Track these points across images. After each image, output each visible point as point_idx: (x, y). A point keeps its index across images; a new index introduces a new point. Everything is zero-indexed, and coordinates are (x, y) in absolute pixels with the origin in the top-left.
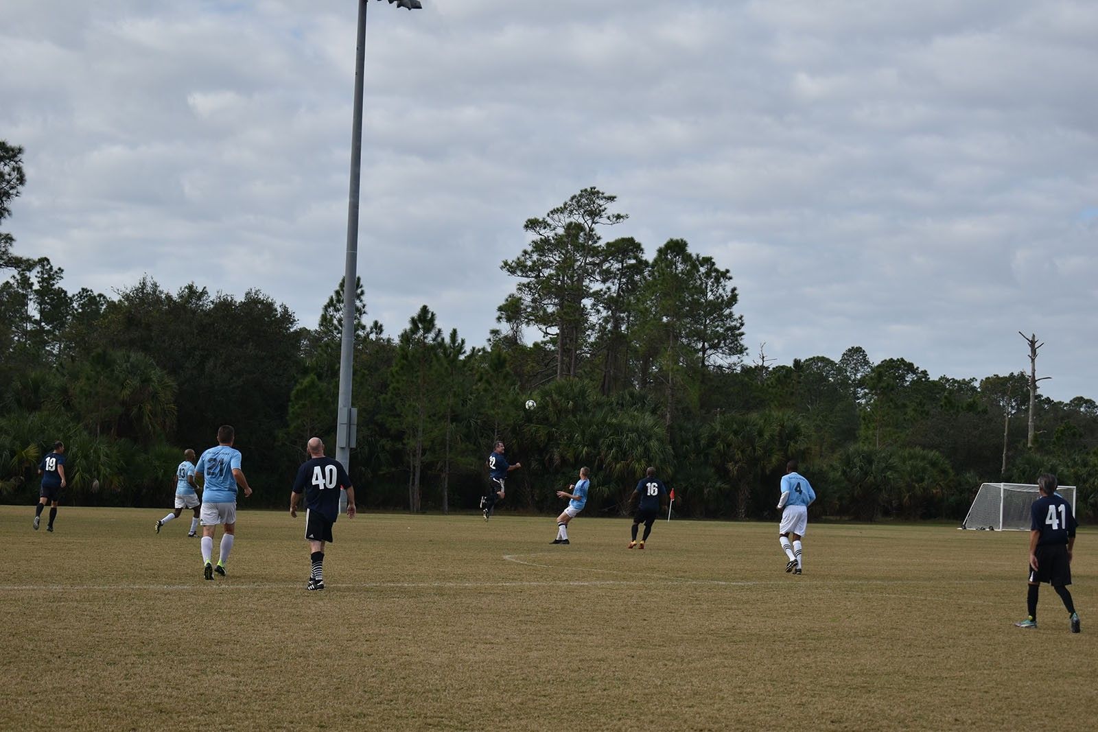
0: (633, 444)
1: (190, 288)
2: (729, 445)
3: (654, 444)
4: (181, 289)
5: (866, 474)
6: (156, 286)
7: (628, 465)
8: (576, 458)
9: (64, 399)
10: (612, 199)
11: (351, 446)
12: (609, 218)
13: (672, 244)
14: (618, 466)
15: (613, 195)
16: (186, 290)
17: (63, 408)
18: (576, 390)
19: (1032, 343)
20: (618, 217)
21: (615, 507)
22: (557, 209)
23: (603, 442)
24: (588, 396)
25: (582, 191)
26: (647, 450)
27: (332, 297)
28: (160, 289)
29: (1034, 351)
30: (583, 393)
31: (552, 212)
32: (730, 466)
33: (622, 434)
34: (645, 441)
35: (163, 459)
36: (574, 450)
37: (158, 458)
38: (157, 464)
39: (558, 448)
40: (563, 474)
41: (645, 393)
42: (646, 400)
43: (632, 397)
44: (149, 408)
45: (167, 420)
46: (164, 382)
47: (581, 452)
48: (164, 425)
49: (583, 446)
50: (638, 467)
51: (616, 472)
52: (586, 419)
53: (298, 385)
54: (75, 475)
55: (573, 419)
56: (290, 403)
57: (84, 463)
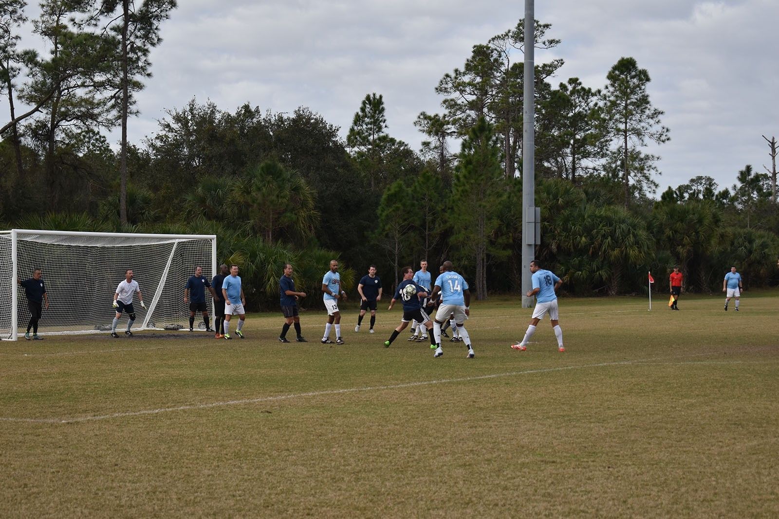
0: (625, 235)
1: (246, 107)
2: (676, 232)
3: (641, 233)
4: (238, 109)
5: (750, 252)
6: (214, 107)
7: (622, 252)
8: (575, 246)
9: (204, 209)
10: (547, 26)
11: (537, 244)
12: (544, 43)
13: (625, 62)
15: (549, 24)
16: (243, 110)
17: (204, 218)
18: (562, 188)
19: (773, 144)
20: (551, 42)
21: (604, 288)
22: (499, 37)
23: (598, 233)
24: (572, 194)
25: (520, 21)
26: (635, 236)
27: (358, 113)
28: (217, 108)
29: (774, 150)
30: (567, 191)
31: (493, 39)
32: (680, 249)
33: (611, 225)
34: (632, 230)
35: (323, 261)
36: (573, 240)
37: (319, 260)
38: (321, 266)
39: (554, 239)
40: (559, 262)
41: (597, 190)
42: (600, 195)
43: (586, 193)
44: (303, 214)
45: (312, 226)
46: (306, 189)
47: (580, 242)
48: (310, 230)
49: (581, 237)
50: (633, 253)
51: (612, 258)
52: (576, 214)
53: (386, 191)
54: (269, 280)
55: (565, 214)
56: (380, 208)
57: (275, 267)
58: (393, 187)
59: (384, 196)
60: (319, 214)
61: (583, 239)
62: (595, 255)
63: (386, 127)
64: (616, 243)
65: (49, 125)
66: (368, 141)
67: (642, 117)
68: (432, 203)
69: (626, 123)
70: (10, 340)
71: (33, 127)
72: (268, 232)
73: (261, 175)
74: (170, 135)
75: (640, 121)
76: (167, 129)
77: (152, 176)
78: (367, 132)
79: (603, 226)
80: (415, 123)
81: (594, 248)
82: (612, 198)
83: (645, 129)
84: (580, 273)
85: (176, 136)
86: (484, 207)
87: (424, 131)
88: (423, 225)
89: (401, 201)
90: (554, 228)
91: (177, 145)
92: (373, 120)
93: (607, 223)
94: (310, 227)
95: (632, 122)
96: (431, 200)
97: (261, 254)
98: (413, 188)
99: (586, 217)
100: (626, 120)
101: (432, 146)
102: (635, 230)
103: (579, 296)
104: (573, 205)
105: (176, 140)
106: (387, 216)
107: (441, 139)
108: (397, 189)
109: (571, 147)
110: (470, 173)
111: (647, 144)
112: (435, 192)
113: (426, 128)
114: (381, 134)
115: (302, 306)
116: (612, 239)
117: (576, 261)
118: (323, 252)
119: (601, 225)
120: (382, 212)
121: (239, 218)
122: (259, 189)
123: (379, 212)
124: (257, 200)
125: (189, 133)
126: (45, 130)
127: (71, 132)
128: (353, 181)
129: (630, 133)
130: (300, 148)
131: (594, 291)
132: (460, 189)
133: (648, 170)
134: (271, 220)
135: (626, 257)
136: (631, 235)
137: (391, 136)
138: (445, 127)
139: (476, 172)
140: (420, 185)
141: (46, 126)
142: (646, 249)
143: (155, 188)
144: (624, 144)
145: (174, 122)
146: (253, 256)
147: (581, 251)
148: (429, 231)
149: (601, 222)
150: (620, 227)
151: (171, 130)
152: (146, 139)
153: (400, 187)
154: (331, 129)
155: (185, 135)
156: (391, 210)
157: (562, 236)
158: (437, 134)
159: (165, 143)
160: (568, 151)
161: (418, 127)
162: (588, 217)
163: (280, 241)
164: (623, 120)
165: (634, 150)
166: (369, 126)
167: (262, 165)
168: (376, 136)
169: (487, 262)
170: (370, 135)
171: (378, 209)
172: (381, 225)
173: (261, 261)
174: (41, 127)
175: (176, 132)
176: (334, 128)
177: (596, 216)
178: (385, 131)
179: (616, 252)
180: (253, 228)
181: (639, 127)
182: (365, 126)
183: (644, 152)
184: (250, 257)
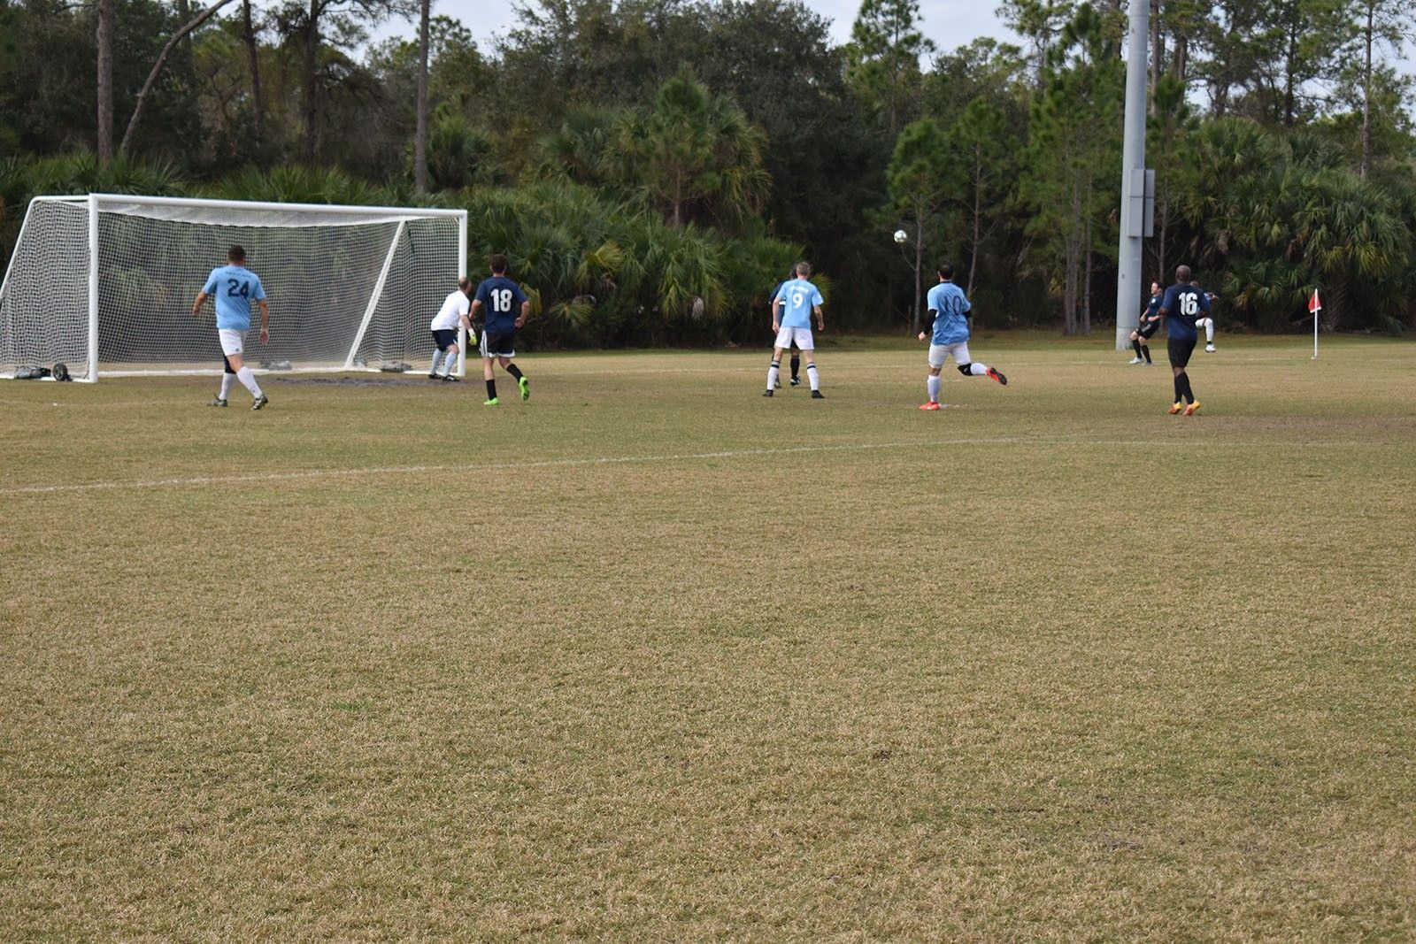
0: (1354, 221)
3: (1383, 219)
7: (1346, 254)
8: (1260, 241)
11: (1146, 235)
14: (1333, 254)
18: (1242, 136)
23: (1302, 218)
24: (1260, 145)
26: (1372, 224)
30: (1252, 141)
33: (1328, 203)
34: (1367, 214)
35: (772, 261)
36: (1257, 230)
37: (763, 259)
38: (767, 269)
39: (1223, 227)
40: (1231, 269)
41: (1312, 139)
42: (1318, 149)
43: (1294, 145)
44: (738, 175)
45: (757, 197)
46: (749, 132)
47: (1269, 234)
48: (753, 205)
49: (1272, 225)
50: (1365, 255)
51: (1328, 264)
52: (1265, 181)
53: (902, 135)
54: (667, 291)
55: (1246, 182)
56: (890, 165)
57: (679, 270)
58: (916, 129)
59: (900, 145)
60: (770, 176)
61: (1276, 229)
62: (1297, 257)
63: (920, 18)
64: (1335, 237)
65: (308, 11)
66: (885, 43)
67: (1401, 5)
68: (988, 160)
69: (1370, 16)
70: (86, 381)
71: (280, 13)
72: (674, 205)
73: (664, 104)
74: (533, 29)
75: (1396, 12)
76: (528, 19)
77: (499, 102)
78: (885, 28)
79: (1314, 206)
80: (997, 13)
81: (1296, 245)
82: (1341, 154)
83: (1403, 27)
84: (1267, 289)
85: (544, 32)
86: (1083, 167)
87: (1012, 26)
88: (971, 199)
89: (928, 154)
90: (1225, 206)
91: (546, 48)
92: (895, 7)
93: (1321, 200)
94: (753, 199)
95: (1381, 14)
96: (986, 154)
97: (656, 247)
98: (953, 131)
99: (1283, 186)
100: (1371, 10)
101: (1024, 54)
102: (1373, 213)
103: (1264, 333)
104: (1262, 167)
105: (544, 39)
106: (902, 180)
107: (1041, 42)
108: (923, 133)
109: (1286, 58)
110: (1058, 104)
111: (1409, 56)
112: (994, 140)
113: (1016, 22)
114: (911, 32)
115: (732, 340)
116: (1329, 228)
117: (1260, 268)
118: (771, 243)
119: (1310, 203)
120: (896, 175)
121: (626, 181)
122: (659, 129)
123: (889, 173)
124: (654, 149)
125: (567, 28)
126: (300, 19)
127: (346, 22)
128: (850, 117)
129: (1379, 34)
130: (755, 56)
131: (1294, 323)
132: (1041, 133)
133: (1410, 104)
134: (679, 185)
135: (1354, 263)
136: (1364, 224)
137: (926, 36)
138: (1050, 20)
139: (1071, 103)
140: (966, 125)
141: (301, 11)
142: (1391, 248)
143: (502, 125)
144: (1365, 56)
145: (540, 6)
146: (643, 247)
147: (1270, 251)
148: (979, 209)
149: (1310, 199)
150: (1343, 209)
151: (535, 20)
152: (491, 36)
153: (928, 129)
154: (817, 22)
155: (560, 31)
156: (909, 170)
157: (1236, 221)
158: (1033, 33)
159: (525, 43)
160: (1282, 64)
161: (1003, 20)
162: (1286, 189)
163: (691, 224)
164: (1365, 10)
165: (1383, 66)
166: (889, 18)
167: (667, 86)
168: (901, 36)
169: (1093, 267)
170: (890, 33)
171: (887, 168)
172: (892, 197)
173: (656, 260)
174: (293, 13)
175: (543, 24)
176: (822, 21)
177: (1301, 186)
178: (917, 27)
179: (1335, 253)
180: (649, 200)
181: (1393, 23)
182: (881, 18)
183: (1401, 70)
184: (636, 252)
